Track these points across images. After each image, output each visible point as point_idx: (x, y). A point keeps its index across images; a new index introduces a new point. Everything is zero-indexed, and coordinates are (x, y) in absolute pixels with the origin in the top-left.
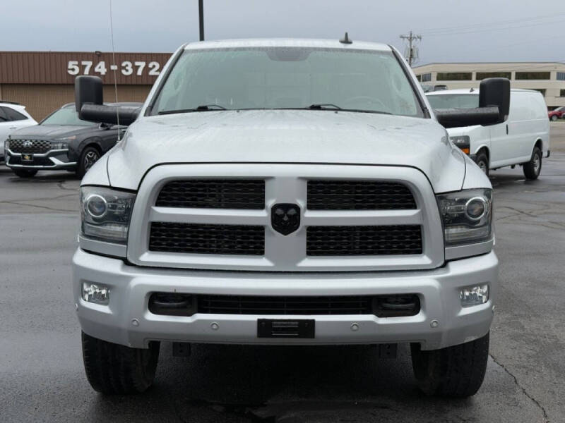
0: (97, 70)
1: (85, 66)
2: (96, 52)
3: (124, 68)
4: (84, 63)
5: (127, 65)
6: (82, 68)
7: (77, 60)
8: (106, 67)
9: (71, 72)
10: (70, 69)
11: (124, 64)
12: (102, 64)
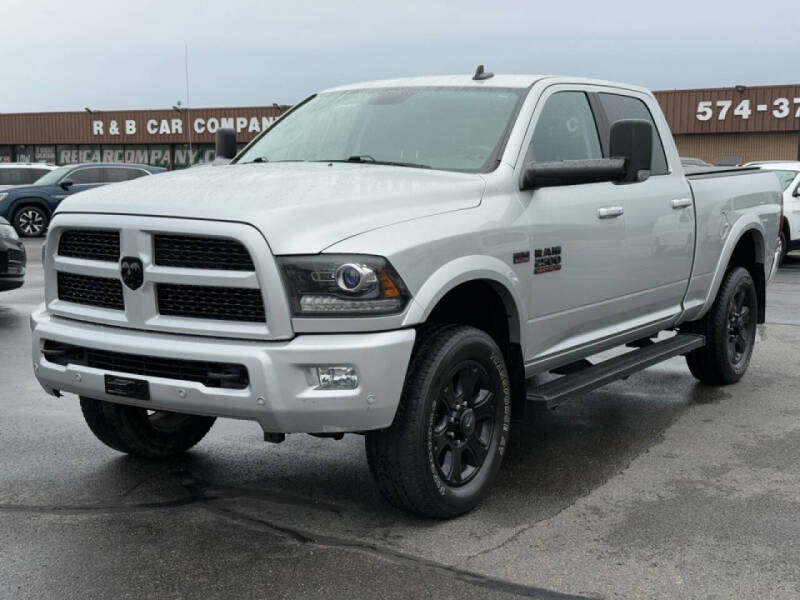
0: (737, 112)
1: (722, 107)
2: (737, 87)
3: (777, 108)
4: (719, 104)
5: (781, 104)
6: (717, 110)
7: (710, 100)
8: (750, 108)
9: (701, 117)
10: (700, 113)
11: (776, 103)
12: (745, 104)
